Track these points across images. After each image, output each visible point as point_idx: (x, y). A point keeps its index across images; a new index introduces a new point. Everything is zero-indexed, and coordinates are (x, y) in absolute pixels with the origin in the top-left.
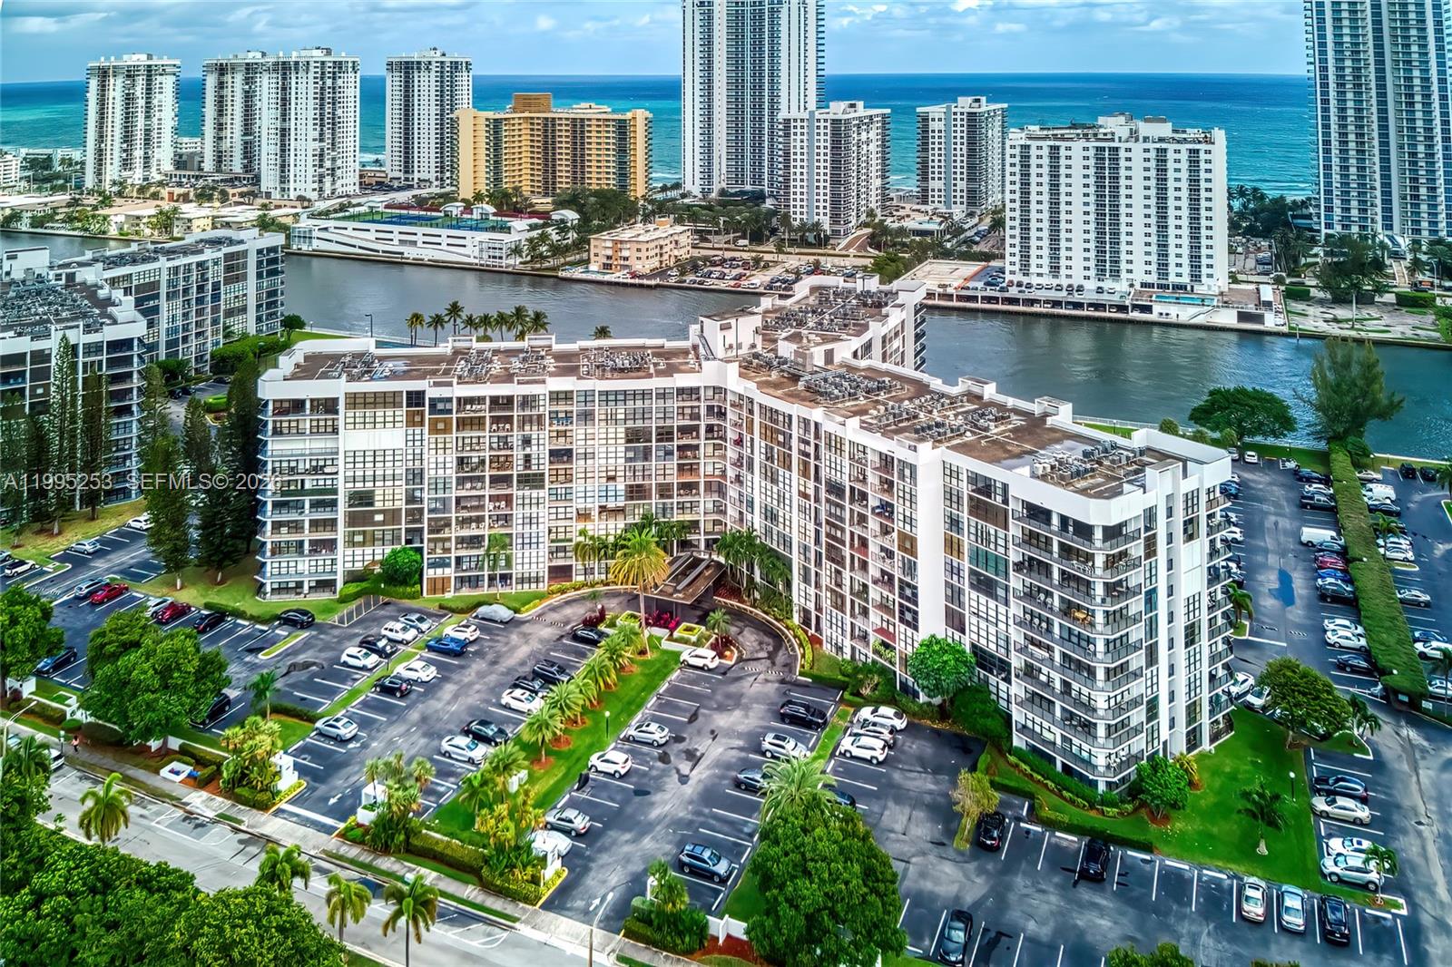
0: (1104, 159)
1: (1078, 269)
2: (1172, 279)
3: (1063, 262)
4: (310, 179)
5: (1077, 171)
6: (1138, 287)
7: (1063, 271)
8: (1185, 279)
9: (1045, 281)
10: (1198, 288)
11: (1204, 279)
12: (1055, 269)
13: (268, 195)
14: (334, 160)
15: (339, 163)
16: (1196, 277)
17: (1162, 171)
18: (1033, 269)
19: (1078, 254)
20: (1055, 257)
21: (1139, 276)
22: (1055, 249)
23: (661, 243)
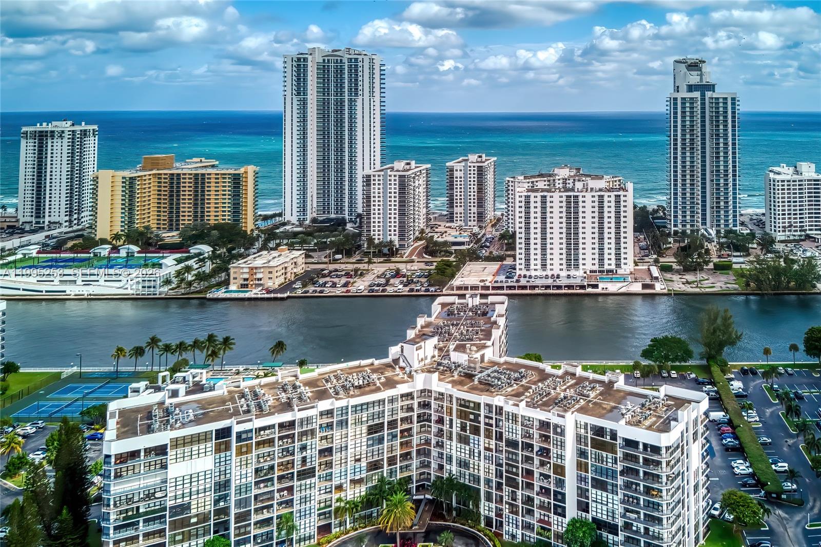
0: (570, 202)
1: (557, 264)
2: (606, 267)
3: (549, 262)
5: (556, 210)
6: (588, 272)
7: (549, 267)
8: (613, 267)
9: (538, 273)
10: (619, 271)
11: (622, 266)
12: (544, 266)
16: (618, 265)
17: (601, 207)
18: (532, 267)
19: (556, 257)
20: (544, 260)
21: (589, 267)
22: (544, 254)
23: (286, 265)
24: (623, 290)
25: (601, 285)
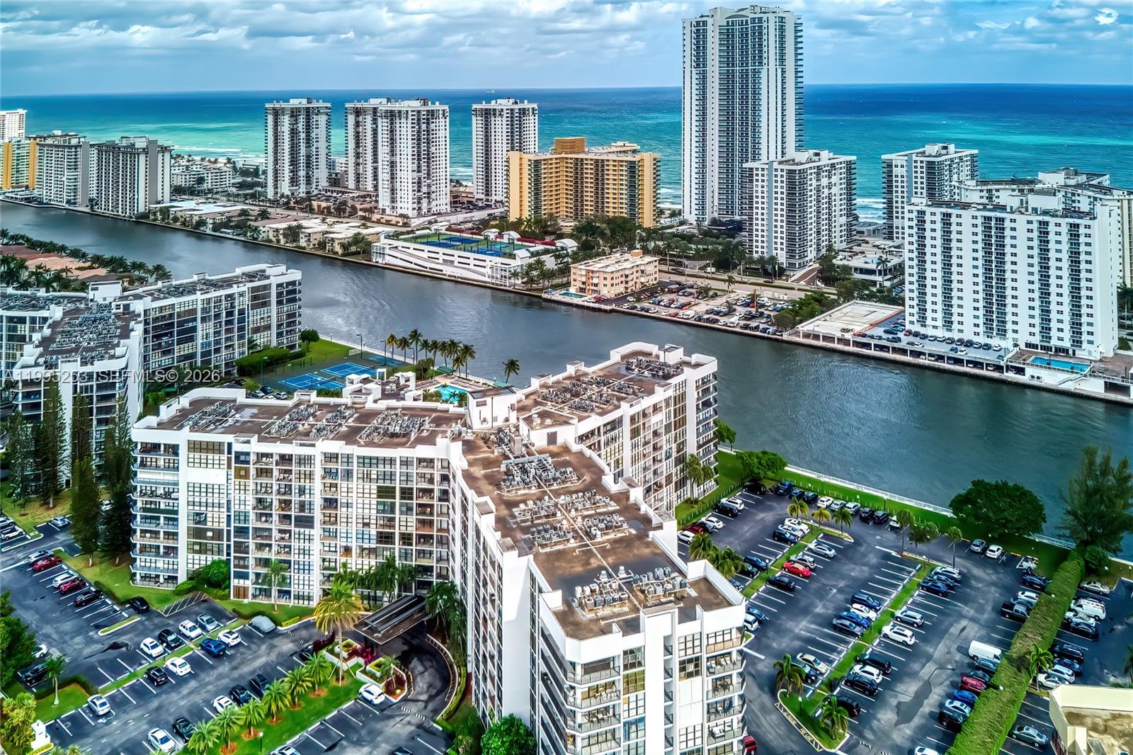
0: (991, 228)
1: (969, 324)
2: (1054, 342)
3: (955, 318)
4: (410, 201)
5: (967, 237)
6: (1023, 347)
7: (955, 326)
8: (1067, 344)
9: (941, 333)
10: (1079, 353)
11: (1085, 345)
12: (948, 324)
13: (384, 210)
14: (429, 186)
15: (433, 188)
16: (1077, 343)
17: (1044, 241)
18: (929, 322)
19: (968, 312)
20: (948, 313)
21: (1023, 338)
22: (948, 305)
23: (627, 272)
24: (1069, 386)
25: (1029, 371)
